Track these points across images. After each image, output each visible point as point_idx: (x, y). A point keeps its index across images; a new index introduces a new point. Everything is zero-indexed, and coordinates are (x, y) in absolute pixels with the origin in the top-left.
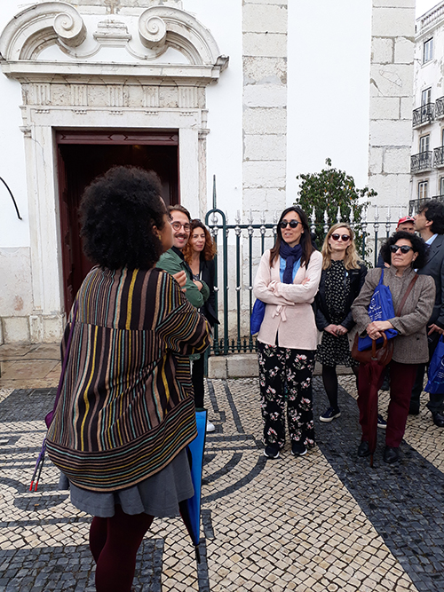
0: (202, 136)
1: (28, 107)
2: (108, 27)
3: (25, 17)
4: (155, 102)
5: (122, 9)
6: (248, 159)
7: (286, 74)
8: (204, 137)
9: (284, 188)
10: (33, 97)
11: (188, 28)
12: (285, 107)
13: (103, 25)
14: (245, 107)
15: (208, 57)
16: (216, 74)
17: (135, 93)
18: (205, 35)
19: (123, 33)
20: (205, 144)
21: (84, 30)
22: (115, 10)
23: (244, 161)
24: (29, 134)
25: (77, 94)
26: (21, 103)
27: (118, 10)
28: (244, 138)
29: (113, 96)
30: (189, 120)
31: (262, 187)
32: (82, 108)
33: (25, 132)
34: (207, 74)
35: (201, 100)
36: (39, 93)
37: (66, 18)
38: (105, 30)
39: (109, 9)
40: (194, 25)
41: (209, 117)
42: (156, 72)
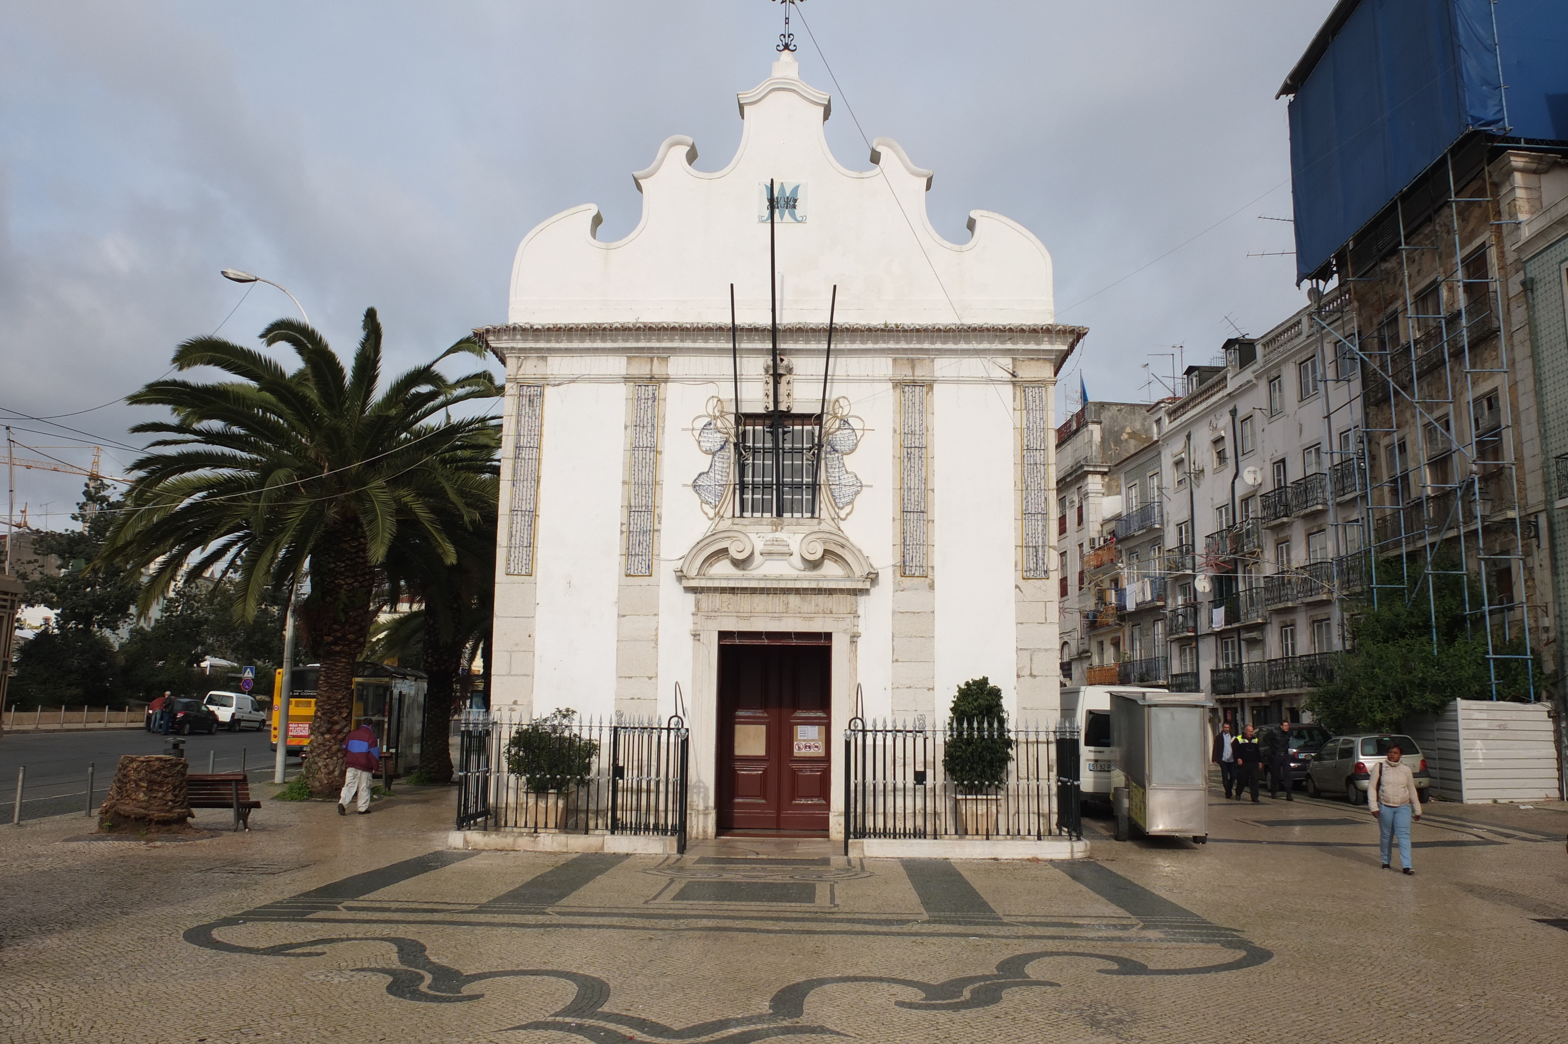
0: (854, 638)
1: (700, 614)
2: (773, 545)
3: (706, 542)
4: (813, 608)
5: (785, 528)
6: (897, 661)
7: (933, 582)
8: (855, 639)
9: (933, 689)
10: (704, 605)
11: (843, 546)
12: (933, 612)
13: (769, 543)
14: (894, 612)
15: (859, 571)
16: (867, 585)
17: (794, 600)
18: (857, 553)
19: (785, 550)
20: (856, 646)
21: (752, 553)
22: (779, 528)
23: (893, 662)
24: (698, 637)
25: (744, 602)
26: (693, 609)
27: (782, 529)
28: (893, 640)
29: (774, 603)
30: (843, 625)
31: (910, 687)
32: (746, 615)
33: (695, 635)
34: (860, 586)
35: (854, 606)
36: (710, 601)
37: (739, 542)
38: (770, 548)
39: (774, 528)
40: (848, 545)
41: (861, 622)
42: (813, 585)
